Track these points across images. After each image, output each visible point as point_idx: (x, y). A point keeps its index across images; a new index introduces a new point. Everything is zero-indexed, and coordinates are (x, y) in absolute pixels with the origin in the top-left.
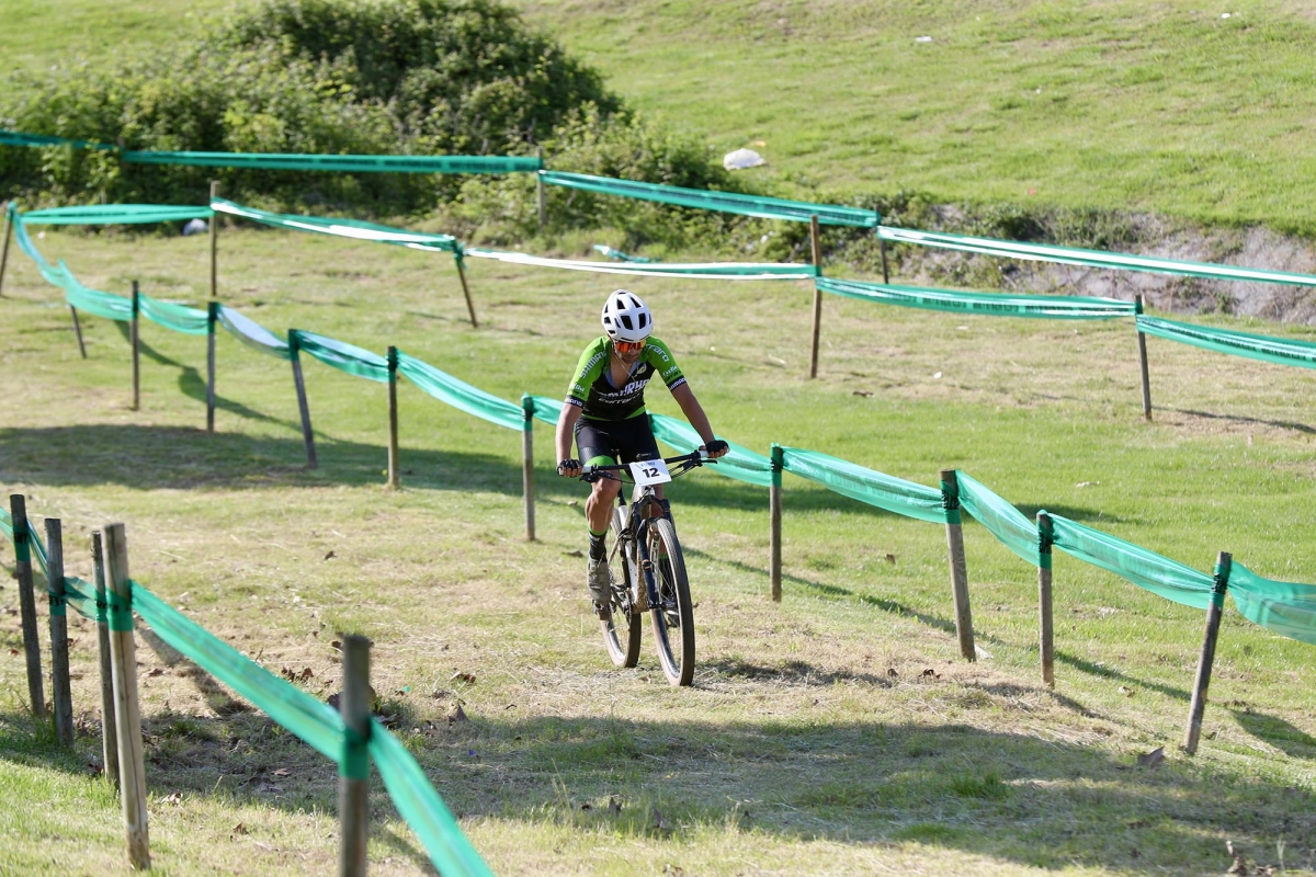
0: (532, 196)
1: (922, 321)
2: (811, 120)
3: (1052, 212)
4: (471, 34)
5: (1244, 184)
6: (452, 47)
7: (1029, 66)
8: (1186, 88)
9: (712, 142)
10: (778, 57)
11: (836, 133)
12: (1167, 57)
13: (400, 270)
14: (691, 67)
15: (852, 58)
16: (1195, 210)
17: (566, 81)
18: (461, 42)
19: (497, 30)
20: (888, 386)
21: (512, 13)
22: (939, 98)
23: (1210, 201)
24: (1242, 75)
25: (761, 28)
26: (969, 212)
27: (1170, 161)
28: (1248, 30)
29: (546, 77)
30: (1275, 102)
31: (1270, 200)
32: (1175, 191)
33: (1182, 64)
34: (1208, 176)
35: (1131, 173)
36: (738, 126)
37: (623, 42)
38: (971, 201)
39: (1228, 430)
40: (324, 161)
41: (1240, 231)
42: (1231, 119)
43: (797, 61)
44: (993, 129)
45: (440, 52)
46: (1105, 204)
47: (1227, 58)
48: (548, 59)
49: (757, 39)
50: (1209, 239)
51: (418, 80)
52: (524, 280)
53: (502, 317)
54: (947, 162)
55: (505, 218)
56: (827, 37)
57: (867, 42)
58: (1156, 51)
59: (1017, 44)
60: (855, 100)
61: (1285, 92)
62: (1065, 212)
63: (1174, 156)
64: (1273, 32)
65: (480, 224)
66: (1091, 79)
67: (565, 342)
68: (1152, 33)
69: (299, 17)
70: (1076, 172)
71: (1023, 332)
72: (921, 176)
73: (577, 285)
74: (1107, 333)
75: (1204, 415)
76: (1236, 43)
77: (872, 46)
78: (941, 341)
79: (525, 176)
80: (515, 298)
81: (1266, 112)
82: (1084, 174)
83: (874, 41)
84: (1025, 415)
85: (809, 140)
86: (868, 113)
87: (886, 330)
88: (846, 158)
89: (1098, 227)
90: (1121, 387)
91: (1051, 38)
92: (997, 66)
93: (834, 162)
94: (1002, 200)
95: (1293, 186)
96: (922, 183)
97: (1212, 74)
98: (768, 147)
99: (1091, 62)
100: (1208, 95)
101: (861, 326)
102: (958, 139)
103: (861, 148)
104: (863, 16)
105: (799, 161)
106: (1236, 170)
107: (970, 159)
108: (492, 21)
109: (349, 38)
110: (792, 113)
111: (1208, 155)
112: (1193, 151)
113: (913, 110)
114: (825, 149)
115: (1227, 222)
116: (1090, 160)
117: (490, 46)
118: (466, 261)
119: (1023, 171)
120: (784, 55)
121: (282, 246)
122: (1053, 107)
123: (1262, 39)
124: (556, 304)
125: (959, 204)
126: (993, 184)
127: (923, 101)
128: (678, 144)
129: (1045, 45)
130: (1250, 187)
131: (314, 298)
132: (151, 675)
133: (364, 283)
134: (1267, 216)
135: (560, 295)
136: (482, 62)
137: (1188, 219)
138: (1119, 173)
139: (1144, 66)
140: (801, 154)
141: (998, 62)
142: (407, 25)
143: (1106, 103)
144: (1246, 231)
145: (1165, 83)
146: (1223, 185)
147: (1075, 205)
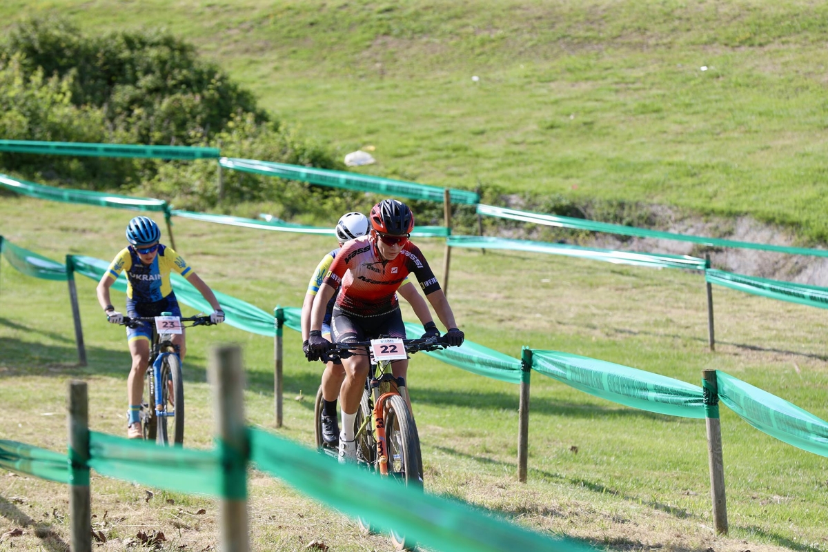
0: (213, 177)
1: (514, 275)
2: (407, 133)
3: (591, 202)
4: (163, 63)
5: (732, 185)
6: (148, 71)
7: (563, 100)
8: (679, 117)
9: (337, 145)
10: (378, 89)
11: (425, 143)
12: (664, 96)
13: (116, 228)
14: (314, 94)
15: (431, 91)
16: (698, 203)
17: (231, 99)
18: (154, 68)
19: (181, 60)
20: (501, 321)
21: (192, 49)
22: (500, 120)
23: (707, 197)
24: (720, 110)
25: (363, 70)
26: (529, 200)
27: (675, 168)
28: (721, 79)
29: (217, 96)
30: (747, 129)
31: (753, 197)
32: (681, 190)
33: (675, 101)
34: (704, 180)
35: (647, 176)
36: (353, 136)
37: (263, 77)
38: (531, 192)
39: (777, 360)
40: (59, 147)
41: (731, 219)
42: (716, 140)
43: (392, 92)
44: (541, 142)
45: (139, 74)
46: (630, 196)
47: (708, 98)
48: (218, 81)
49: (361, 77)
50: (709, 225)
51: (122, 94)
52: (210, 237)
53: (197, 263)
54: (510, 165)
55: (192, 193)
56: (412, 76)
57: (441, 81)
58: (654, 92)
59: (553, 85)
60: (438, 120)
61: (754, 122)
62: (601, 203)
63: (680, 165)
64: (740, 81)
65: (174, 197)
66: (610, 109)
67: (248, 282)
68: (650, 80)
69: (37, 45)
70: (606, 174)
71: (591, 285)
72: (493, 174)
73: (250, 243)
74: (655, 288)
75: (753, 348)
76: (713, 87)
77: (446, 83)
78: (532, 290)
79: (207, 162)
80: (205, 250)
81: (742, 135)
82: (613, 176)
83: (447, 80)
84: (615, 344)
85: (406, 146)
86: (449, 128)
87: (487, 280)
88: (434, 160)
89: (625, 213)
90: (680, 326)
91: (577, 81)
92: (540, 99)
93: (426, 163)
94: (554, 192)
95: (768, 188)
96: (492, 179)
97: (698, 108)
98: (376, 151)
99: (608, 98)
100: (697, 123)
101: (468, 277)
102: (516, 149)
103: (444, 153)
104: (438, 62)
105: (400, 161)
106: (725, 175)
107: (526, 163)
108: (177, 53)
109: (73, 62)
110: (392, 128)
111: (703, 165)
112: (691, 161)
113: (481, 128)
114: (419, 153)
115: (722, 212)
116: (616, 166)
117: (176, 72)
118: (173, 220)
119: (567, 172)
120: (382, 88)
121: (26, 209)
122: (584, 128)
123: (732, 85)
124: (236, 255)
125: (521, 195)
126: (546, 181)
127: (488, 122)
128: (313, 145)
129: (573, 86)
130: (736, 188)
131: (54, 245)
132: (13, 535)
133: (90, 237)
134: (752, 209)
135: (238, 249)
136: (170, 83)
137: (692, 209)
138: (638, 176)
139: (647, 102)
140: (401, 156)
141: (540, 96)
142: (115, 55)
143: (621, 126)
144: (736, 220)
145: (665, 114)
146: (715, 186)
147: (608, 197)
